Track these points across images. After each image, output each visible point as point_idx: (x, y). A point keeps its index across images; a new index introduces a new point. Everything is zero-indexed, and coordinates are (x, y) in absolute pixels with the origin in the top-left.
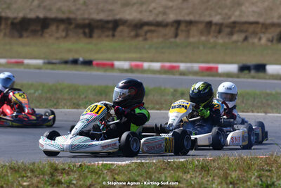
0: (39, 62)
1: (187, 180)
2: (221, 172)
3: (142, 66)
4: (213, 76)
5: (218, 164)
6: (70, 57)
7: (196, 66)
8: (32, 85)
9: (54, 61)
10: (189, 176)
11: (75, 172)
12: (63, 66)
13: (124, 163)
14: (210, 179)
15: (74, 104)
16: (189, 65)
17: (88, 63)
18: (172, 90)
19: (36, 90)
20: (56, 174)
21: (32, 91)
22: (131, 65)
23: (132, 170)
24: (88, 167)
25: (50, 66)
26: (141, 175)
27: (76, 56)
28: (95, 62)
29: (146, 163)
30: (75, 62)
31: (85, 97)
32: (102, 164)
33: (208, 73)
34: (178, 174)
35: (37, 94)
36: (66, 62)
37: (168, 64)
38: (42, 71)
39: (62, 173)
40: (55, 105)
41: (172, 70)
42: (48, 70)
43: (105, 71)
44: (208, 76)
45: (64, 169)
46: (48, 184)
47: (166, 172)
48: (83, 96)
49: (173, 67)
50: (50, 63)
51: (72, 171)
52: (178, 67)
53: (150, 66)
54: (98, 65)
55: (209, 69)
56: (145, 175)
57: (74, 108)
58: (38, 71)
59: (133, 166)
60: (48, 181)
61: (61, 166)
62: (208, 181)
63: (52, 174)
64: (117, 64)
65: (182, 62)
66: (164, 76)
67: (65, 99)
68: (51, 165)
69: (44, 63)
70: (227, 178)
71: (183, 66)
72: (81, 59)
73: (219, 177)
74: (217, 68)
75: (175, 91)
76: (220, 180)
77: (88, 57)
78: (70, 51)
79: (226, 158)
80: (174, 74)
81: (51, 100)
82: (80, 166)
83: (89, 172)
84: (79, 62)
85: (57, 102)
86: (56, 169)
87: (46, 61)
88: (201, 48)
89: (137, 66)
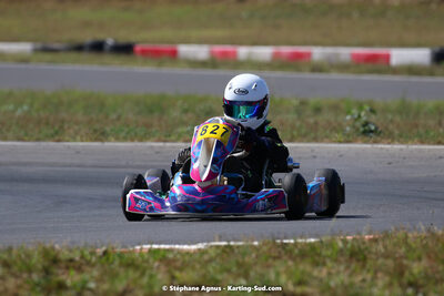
0: (25, 47)
1: (321, 280)
2: (390, 263)
3: (234, 54)
4: (379, 72)
5: (385, 247)
6: (88, 37)
7: (345, 53)
8: (10, 95)
9: (56, 46)
10: (325, 271)
11: (93, 266)
12: (74, 55)
13: (194, 247)
14: (369, 276)
15: (95, 131)
16: (329, 50)
17: (125, 49)
18: (295, 102)
19: (19, 104)
20: (54, 270)
21: (11, 107)
22: (212, 53)
23: (211, 260)
24: (121, 256)
25: (48, 56)
26: (229, 271)
27: (100, 36)
28: (138, 48)
29: (238, 247)
30: (98, 47)
31: (119, 118)
32: (150, 250)
33: (370, 66)
34: (301, 267)
35: (19, 112)
36: (79, 48)
37: (286, 50)
38: (31, 66)
39: (67, 268)
40: (56, 133)
41: (296, 61)
42: (44, 65)
43: (160, 65)
44: (371, 72)
45: (71, 260)
46: (38, 289)
47: (277, 263)
48: (113, 116)
49: (298, 56)
50: (46, 50)
51: (89, 263)
52: (309, 55)
53: (250, 54)
54: (144, 52)
55: (372, 58)
56: (234, 269)
57: (96, 140)
58: (23, 66)
59: (212, 253)
60: (37, 285)
61: (65, 255)
62: (364, 280)
63: (47, 271)
64: (185, 50)
65: (316, 44)
66: (279, 74)
67: (77, 123)
68: (45, 253)
69: (36, 50)
70: (401, 274)
71: (318, 53)
72: (110, 42)
73: (387, 273)
74: (387, 57)
75: (303, 103)
76: (387, 279)
77: (124, 36)
78: (87, 24)
79: (401, 234)
80: (298, 69)
81: (47, 124)
82: (105, 253)
83: (121, 265)
84: (107, 48)
85: (61, 127)
86: (55, 261)
87: (39, 45)
88: (355, 15)
89: (225, 54)
